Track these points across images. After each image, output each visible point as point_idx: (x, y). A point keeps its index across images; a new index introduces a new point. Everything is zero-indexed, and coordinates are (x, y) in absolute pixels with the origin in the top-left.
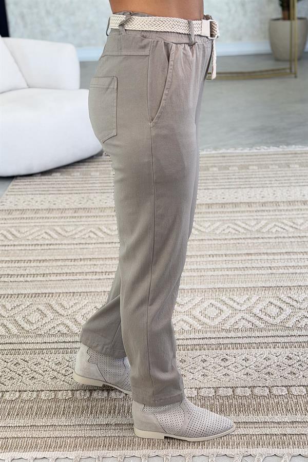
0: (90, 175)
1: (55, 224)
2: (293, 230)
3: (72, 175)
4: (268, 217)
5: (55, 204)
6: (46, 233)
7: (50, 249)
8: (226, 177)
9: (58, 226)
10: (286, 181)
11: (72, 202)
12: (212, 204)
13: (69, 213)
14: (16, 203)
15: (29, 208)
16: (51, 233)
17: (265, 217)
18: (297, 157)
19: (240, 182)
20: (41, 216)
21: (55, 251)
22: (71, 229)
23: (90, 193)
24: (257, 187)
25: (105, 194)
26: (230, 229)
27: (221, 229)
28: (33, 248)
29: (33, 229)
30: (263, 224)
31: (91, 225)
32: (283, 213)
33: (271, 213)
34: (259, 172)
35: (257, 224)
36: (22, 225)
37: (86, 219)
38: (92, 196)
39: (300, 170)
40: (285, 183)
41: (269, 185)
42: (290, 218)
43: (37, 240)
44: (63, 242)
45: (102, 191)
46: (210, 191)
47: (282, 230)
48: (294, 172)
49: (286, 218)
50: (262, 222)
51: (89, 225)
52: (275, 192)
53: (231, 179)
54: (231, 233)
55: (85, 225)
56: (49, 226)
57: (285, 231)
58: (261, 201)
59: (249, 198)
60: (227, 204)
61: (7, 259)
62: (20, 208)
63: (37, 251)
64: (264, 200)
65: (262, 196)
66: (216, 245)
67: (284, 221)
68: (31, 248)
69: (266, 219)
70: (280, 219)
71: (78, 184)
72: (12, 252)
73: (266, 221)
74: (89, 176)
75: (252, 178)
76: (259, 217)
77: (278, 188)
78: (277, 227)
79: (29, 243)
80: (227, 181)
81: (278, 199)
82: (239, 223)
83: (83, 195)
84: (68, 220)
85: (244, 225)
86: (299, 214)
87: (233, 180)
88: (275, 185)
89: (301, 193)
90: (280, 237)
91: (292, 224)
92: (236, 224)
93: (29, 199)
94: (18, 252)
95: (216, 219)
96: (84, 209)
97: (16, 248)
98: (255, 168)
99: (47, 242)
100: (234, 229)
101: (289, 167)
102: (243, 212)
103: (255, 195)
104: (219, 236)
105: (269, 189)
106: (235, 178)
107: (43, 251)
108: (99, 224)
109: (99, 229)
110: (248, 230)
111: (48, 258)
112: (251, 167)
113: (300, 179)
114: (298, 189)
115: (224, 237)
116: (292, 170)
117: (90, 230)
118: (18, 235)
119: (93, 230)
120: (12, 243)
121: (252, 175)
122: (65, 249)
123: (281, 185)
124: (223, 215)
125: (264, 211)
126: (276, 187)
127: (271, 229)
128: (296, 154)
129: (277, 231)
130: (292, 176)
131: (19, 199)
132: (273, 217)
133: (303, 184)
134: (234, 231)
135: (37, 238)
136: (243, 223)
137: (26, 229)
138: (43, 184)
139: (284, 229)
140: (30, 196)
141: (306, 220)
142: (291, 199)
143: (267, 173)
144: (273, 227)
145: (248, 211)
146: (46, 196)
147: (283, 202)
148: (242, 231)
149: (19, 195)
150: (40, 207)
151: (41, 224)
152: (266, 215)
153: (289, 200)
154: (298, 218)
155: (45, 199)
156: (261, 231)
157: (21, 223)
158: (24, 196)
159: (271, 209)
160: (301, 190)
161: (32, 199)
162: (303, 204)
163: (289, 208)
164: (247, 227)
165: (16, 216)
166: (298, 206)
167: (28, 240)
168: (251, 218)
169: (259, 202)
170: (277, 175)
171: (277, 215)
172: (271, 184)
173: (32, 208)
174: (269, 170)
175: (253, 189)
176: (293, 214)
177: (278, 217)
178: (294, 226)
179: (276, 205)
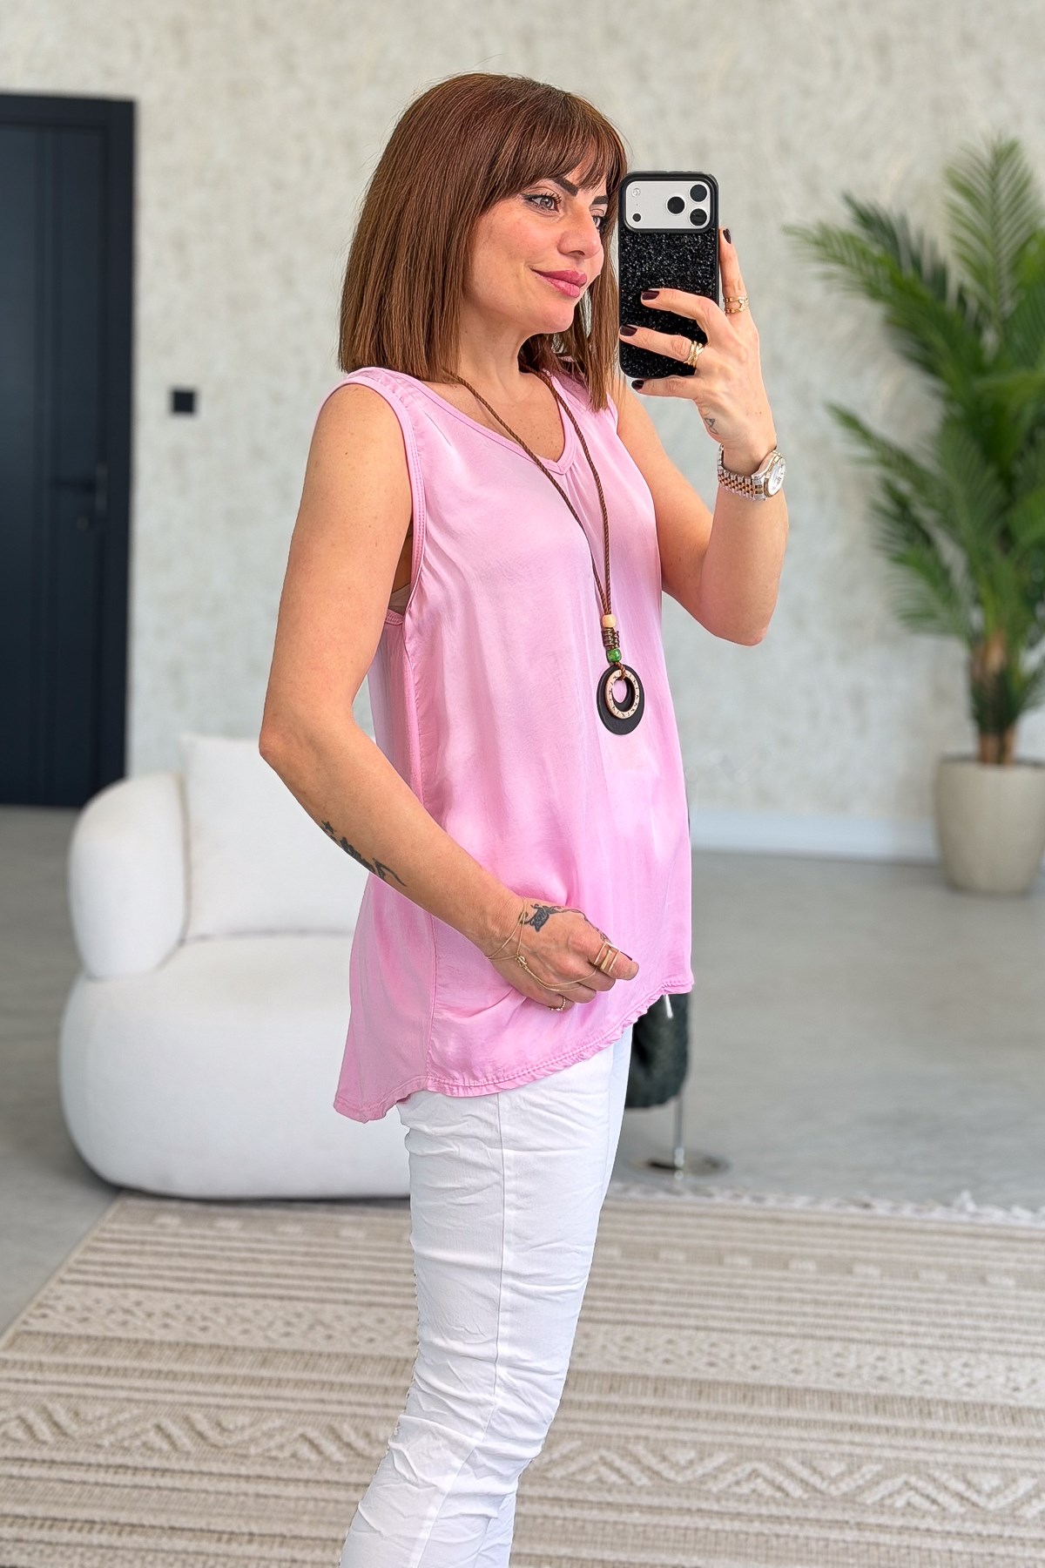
0: (337, 1236)
1: (195, 1399)
2: (962, 1510)
3: (281, 1229)
4: (888, 1453)
5: (204, 1329)
6: (159, 1428)
7: (159, 1488)
8: (775, 1294)
9: (201, 1406)
10: (967, 1333)
11: (260, 1328)
12: (713, 1384)
13: (242, 1365)
14: (86, 1314)
15: (120, 1333)
16: (175, 1430)
17: (876, 1452)
18: (1014, 1250)
19: (817, 1316)
20: (155, 1365)
21: (175, 1495)
22: (239, 1424)
23: (323, 1301)
24: (869, 1342)
25: (375, 1310)
26: (759, 1480)
27: (730, 1478)
28: (109, 1478)
29: (122, 1411)
30: (868, 1477)
31: (309, 1413)
32: (939, 1445)
33: (900, 1441)
34: (882, 1286)
35: (851, 1472)
36: (90, 1392)
37: (294, 1393)
38: (328, 1312)
39: (1017, 1298)
40: (960, 1337)
41: (909, 1341)
42: (957, 1466)
43: (126, 1450)
44: (205, 1467)
45: (365, 1298)
46: (715, 1336)
47: (926, 1505)
48: (999, 1301)
49: (945, 1465)
50: (865, 1469)
51: (300, 1412)
52: (925, 1368)
53: (792, 1301)
54: (760, 1495)
55: (287, 1411)
56: (172, 1404)
57: (934, 1508)
58: (873, 1391)
59: (839, 1375)
60: (762, 1387)
61: (21, 1510)
62: (94, 1330)
63: (117, 1492)
64: (884, 1389)
65: (879, 1372)
66: (701, 1534)
67: (937, 1474)
68: (102, 1476)
69: (879, 1460)
70: (926, 1463)
71: (291, 1263)
72: (40, 1487)
73: (878, 1468)
74: (332, 1241)
75: (857, 1306)
76: (858, 1451)
77: (936, 1353)
78: (911, 1493)
79: (101, 1458)
80: (773, 1306)
81: (929, 1392)
82: (790, 1462)
83: (300, 1306)
84: (235, 1389)
85: (805, 1473)
86: (991, 1455)
87: (796, 1308)
88: (929, 1341)
89: (1008, 1379)
90: (917, 1529)
91: (961, 1487)
92: (779, 1466)
93: (127, 1304)
94: (58, 1487)
95: (718, 1439)
96: (295, 1352)
97: (53, 1473)
98: (873, 1271)
99: (155, 1462)
100: (771, 1483)
101: (983, 1280)
102: (808, 1424)
103: (859, 1367)
104: (718, 1500)
105: (905, 1353)
106: (803, 1302)
107: (135, 1493)
108: (336, 1415)
109: (332, 1430)
110: (815, 1489)
111: (148, 1520)
112: (859, 1269)
113: (1014, 1331)
114: (1000, 1363)
115: (732, 1506)
116: (990, 1295)
117: (300, 1430)
118: (72, 1427)
119: (313, 1434)
120: (46, 1453)
121: (860, 1295)
122: (206, 1492)
123: (947, 1343)
124: (741, 1429)
125: (878, 1429)
126: (930, 1348)
127: (891, 1495)
128: (1011, 1238)
129: (909, 1504)
130: (987, 1317)
131: (98, 1301)
132: (903, 1455)
133: (1020, 1349)
134: (769, 1491)
135: (126, 1444)
136: (803, 1463)
137: (100, 1410)
138: (182, 1255)
139: (934, 1502)
140: (134, 1294)
141: (1010, 1479)
142: (971, 1396)
143: (908, 1294)
144: (899, 1492)
145: (825, 1424)
146: (181, 1299)
147: (946, 1404)
148: (797, 1491)
149: (100, 1285)
150: (160, 1335)
151: (150, 1396)
152: (882, 1446)
153: (966, 1398)
154: (985, 1469)
155: (178, 1307)
156: (858, 1499)
157: (87, 1385)
158: (114, 1292)
159: (902, 1423)
160: (1010, 1369)
161: (138, 1304)
162: (1008, 1420)
163: (962, 1429)
164: (815, 1480)
165: (78, 1360)
166: (993, 1423)
167: (99, 1446)
168: (831, 1448)
169: (867, 1396)
170: (941, 1307)
171: (917, 1449)
172: (916, 1334)
173: (132, 1335)
174: (916, 1284)
175: (854, 1347)
176: (971, 1454)
177: (921, 1456)
178: (969, 1494)
179: (921, 1411)
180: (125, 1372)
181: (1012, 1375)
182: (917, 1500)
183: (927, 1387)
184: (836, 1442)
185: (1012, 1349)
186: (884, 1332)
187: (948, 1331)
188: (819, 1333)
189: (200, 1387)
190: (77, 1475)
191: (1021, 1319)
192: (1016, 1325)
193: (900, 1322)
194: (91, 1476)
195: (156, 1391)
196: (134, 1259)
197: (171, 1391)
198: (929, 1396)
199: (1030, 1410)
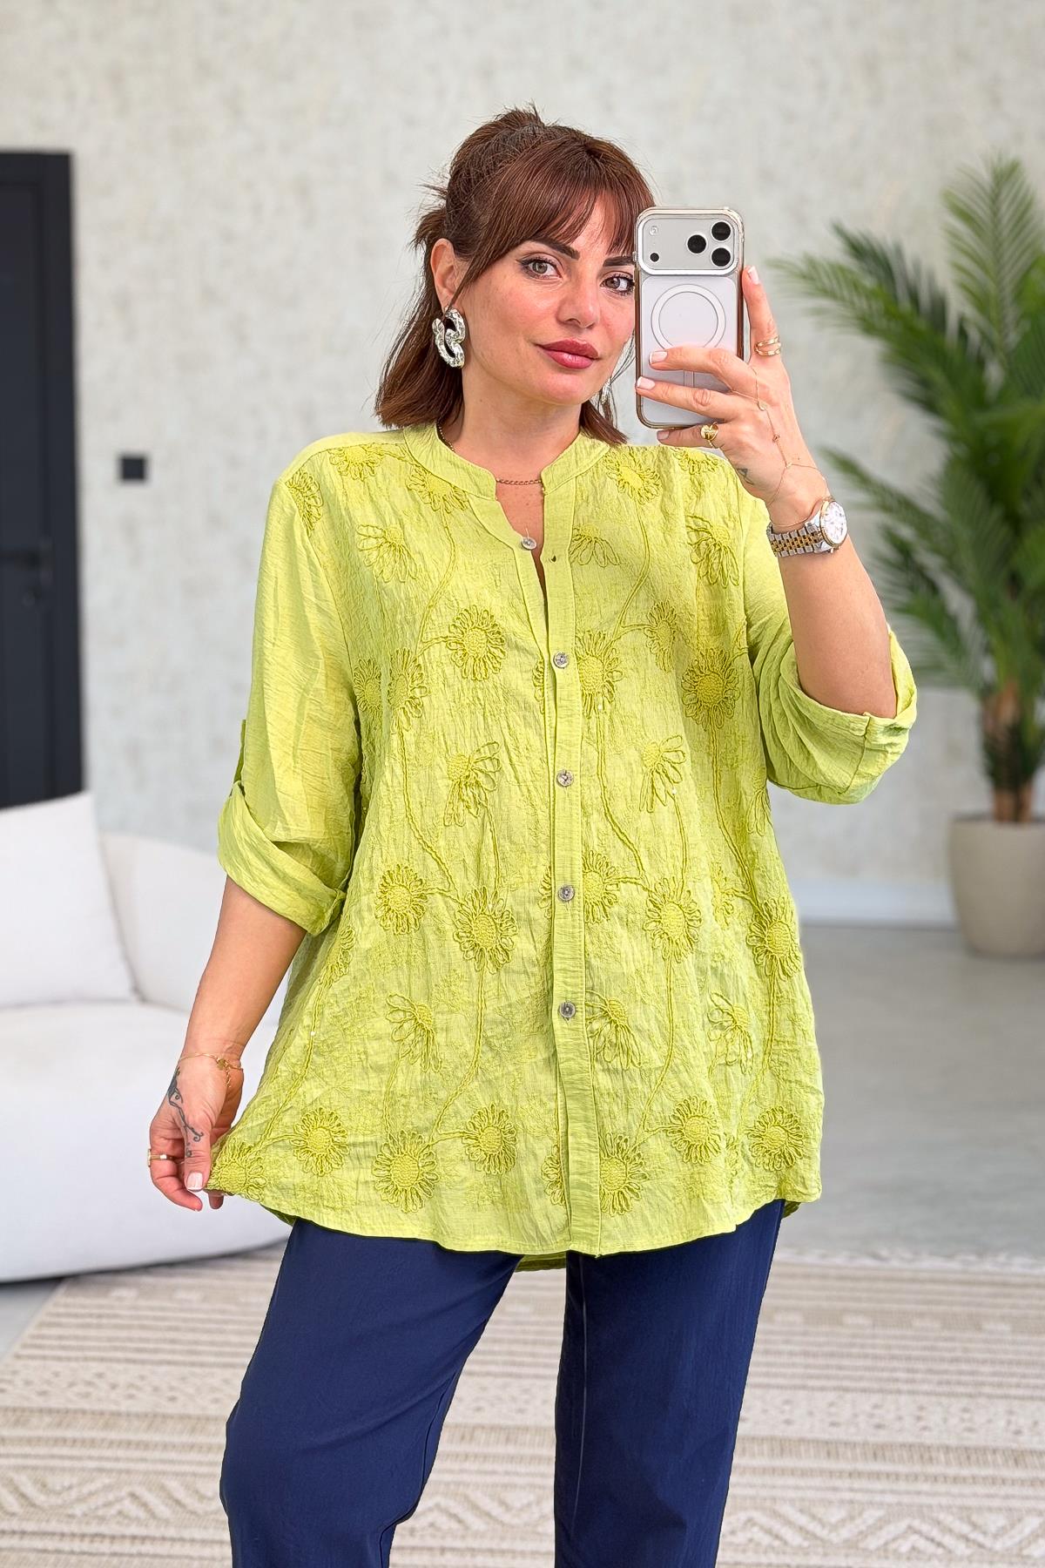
1: (169, 1468)
2: (968, 1552)
4: (889, 1499)
5: (173, 1399)
6: (133, 1496)
7: (140, 1555)
9: (176, 1474)
10: (964, 1378)
14: (45, 1387)
15: (85, 1405)
16: (151, 1499)
17: (878, 1498)
18: (1009, 1296)
19: (807, 1366)
20: (124, 1436)
21: (157, 1562)
24: (864, 1390)
26: (755, 1529)
28: (85, 1546)
29: (92, 1479)
30: (871, 1522)
32: (942, 1488)
33: (902, 1486)
34: (874, 1337)
35: (852, 1518)
36: (57, 1463)
39: (1014, 1343)
40: (959, 1383)
41: (905, 1387)
42: (961, 1508)
43: (102, 1519)
44: (186, 1534)
47: (931, 1548)
48: (995, 1347)
49: (949, 1507)
50: (866, 1515)
52: (923, 1414)
53: (779, 1353)
54: (758, 1544)
56: (146, 1473)
57: (940, 1551)
58: (871, 1439)
59: (833, 1424)
62: (54, 1403)
63: (95, 1560)
64: (882, 1437)
65: (876, 1421)
67: (942, 1516)
68: (77, 1545)
69: (881, 1505)
70: (930, 1507)
72: (13, 1558)
73: (880, 1513)
75: (849, 1355)
76: (859, 1496)
77: (934, 1399)
78: (915, 1537)
79: (74, 1528)
80: (760, 1359)
81: (928, 1438)
82: (787, 1510)
85: (803, 1520)
86: (994, 1496)
87: (784, 1359)
88: (925, 1387)
89: (1009, 1422)
91: (965, 1529)
92: (775, 1514)
93: (88, 1377)
94: (32, 1557)
97: (27, 1543)
98: (864, 1321)
99: (134, 1530)
100: (769, 1532)
101: (978, 1327)
102: (804, 1473)
103: (856, 1416)
105: (903, 1399)
106: (792, 1353)
107: (115, 1561)
110: (815, 1537)
112: (849, 1320)
113: (1012, 1375)
114: (1001, 1406)
116: (986, 1341)
118: (40, 1499)
120: (15, 1524)
121: (852, 1345)
122: (191, 1558)
123: (945, 1389)
125: (877, 1476)
126: (927, 1394)
127: (894, 1540)
128: (1005, 1284)
129: (914, 1548)
130: (984, 1362)
131: (57, 1374)
132: (906, 1499)
133: (1021, 1392)
134: (766, 1540)
135: (100, 1512)
136: (802, 1511)
137: (67, 1480)
138: (143, 1327)
139: (939, 1545)
140: (97, 1367)
141: (1015, 1518)
142: (973, 1440)
143: (903, 1343)
144: (903, 1536)
145: (822, 1472)
146: (146, 1370)
147: (947, 1449)
148: (794, 1539)
149: (59, 1359)
150: (125, 1406)
151: (121, 1465)
152: (883, 1492)
153: (967, 1443)
154: (990, 1509)
155: (142, 1378)
156: (861, 1545)
157: (53, 1457)
158: (73, 1364)
159: (902, 1469)
160: (1011, 1413)
161: (100, 1376)
162: (1011, 1462)
163: (965, 1472)
164: (813, 1527)
165: (40, 1433)
166: (995, 1465)
167: (72, 1516)
168: (830, 1495)
169: (865, 1444)
170: (936, 1354)
171: (919, 1493)
172: (912, 1381)
173: (98, 1407)
174: (910, 1333)
175: (849, 1396)
176: (975, 1495)
177: (924, 1500)
178: (973, 1536)
179: (922, 1457)
180: (93, 1443)
181: (1013, 1418)
182: (922, 1544)
183: (926, 1433)
184: (835, 1489)
185: (1013, 1392)
186: (880, 1380)
187: (945, 1377)
188: (811, 1383)
189: (173, 1455)
190: (50, 1544)
191: (1019, 1363)
192: (1015, 1369)
193: (894, 1370)
194: (66, 1545)
195: (128, 1460)
196: (92, 1333)
197: (144, 1460)
198: (928, 1442)
199: (1032, 1452)
